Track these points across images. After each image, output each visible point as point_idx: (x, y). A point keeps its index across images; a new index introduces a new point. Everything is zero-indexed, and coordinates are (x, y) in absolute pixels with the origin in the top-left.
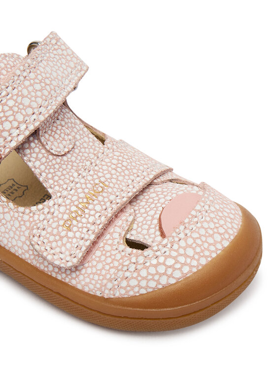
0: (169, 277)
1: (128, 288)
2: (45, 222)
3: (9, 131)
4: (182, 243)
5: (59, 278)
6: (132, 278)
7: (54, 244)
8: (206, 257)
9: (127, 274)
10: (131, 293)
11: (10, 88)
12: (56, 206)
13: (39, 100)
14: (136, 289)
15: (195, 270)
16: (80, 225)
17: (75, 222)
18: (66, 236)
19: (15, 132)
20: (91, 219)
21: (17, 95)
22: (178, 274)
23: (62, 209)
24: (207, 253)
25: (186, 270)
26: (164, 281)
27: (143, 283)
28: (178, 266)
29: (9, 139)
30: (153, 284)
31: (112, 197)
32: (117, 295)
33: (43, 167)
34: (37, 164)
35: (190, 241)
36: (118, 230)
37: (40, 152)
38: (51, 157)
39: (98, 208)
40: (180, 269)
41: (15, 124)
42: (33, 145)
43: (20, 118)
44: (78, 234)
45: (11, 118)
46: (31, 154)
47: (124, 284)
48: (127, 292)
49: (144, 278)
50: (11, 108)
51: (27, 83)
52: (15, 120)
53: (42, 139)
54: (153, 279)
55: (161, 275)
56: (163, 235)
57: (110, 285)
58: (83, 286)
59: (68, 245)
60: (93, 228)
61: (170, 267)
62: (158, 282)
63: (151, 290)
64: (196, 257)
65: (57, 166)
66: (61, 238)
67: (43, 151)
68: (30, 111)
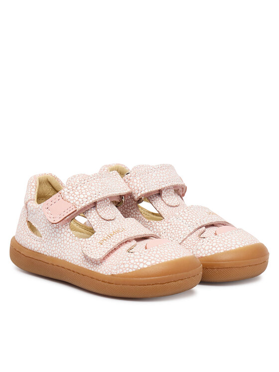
0: (144, 264)
1: (124, 269)
2: (91, 242)
3: (82, 199)
4: (154, 252)
5: (93, 270)
6: (127, 263)
7: (93, 251)
8: (165, 259)
9: (125, 262)
10: (125, 271)
11: (86, 181)
12: (98, 235)
13: (100, 190)
14: (127, 269)
15: (158, 263)
16: (107, 242)
17: (105, 241)
18: (100, 247)
19: (85, 200)
20: (113, 241)
21: (89, 184)
22: (149, 263)
23: (100, 236)
24: (166, 258)
25: (153, 262)
26: (141, 266)
27: (131, 266)
28: (150, 260)
29: (82, 202)
30: (136, 267)
31: (126, 234)
32: (118, 272)
33: (96, 222)
34: (93, 220)
35: (158, 252)
36: (125, 247)
37: (95, 215)
38: (101, 219)
39: (118, 237)
40: (150, 261)
41: (86, 196)
42: (93, 212)
43: (89, 194)
44: (105, 246)
45: (84, 193)
46: (91, 215)
47: (122, 266)
48: (123, 270)
49: (132, 264)
50: (85, 189)
51: (95, 181)
52: (86, 194)
53: (98, 210)
54: (136, 264)
55: (140, 263)
56: (146, 249)
57: (115, 268)
58: (103, 272)
59: (99, 251)
60: (113, 244)
61: (146, 260)
62: (139, 266)
63: (134, 270)
64: (160, 258)
65: (103, 224)
66: (97, 248)
67: (98, 215)
68: (94, 193)
